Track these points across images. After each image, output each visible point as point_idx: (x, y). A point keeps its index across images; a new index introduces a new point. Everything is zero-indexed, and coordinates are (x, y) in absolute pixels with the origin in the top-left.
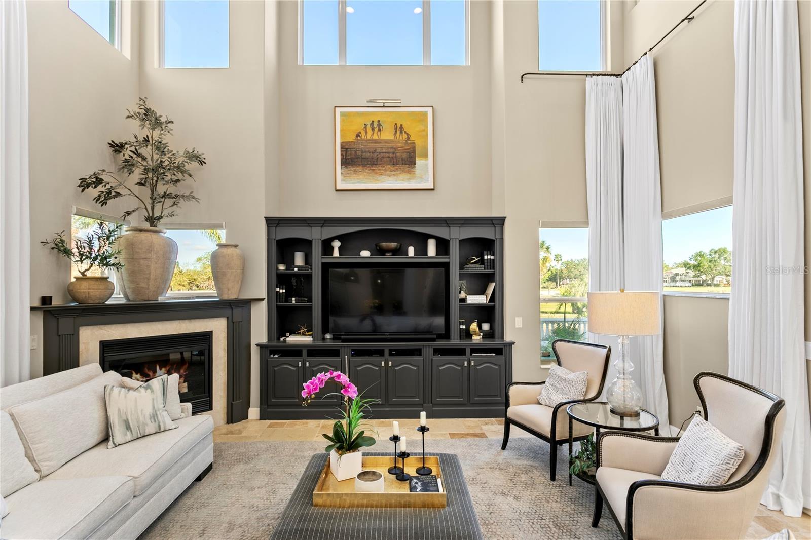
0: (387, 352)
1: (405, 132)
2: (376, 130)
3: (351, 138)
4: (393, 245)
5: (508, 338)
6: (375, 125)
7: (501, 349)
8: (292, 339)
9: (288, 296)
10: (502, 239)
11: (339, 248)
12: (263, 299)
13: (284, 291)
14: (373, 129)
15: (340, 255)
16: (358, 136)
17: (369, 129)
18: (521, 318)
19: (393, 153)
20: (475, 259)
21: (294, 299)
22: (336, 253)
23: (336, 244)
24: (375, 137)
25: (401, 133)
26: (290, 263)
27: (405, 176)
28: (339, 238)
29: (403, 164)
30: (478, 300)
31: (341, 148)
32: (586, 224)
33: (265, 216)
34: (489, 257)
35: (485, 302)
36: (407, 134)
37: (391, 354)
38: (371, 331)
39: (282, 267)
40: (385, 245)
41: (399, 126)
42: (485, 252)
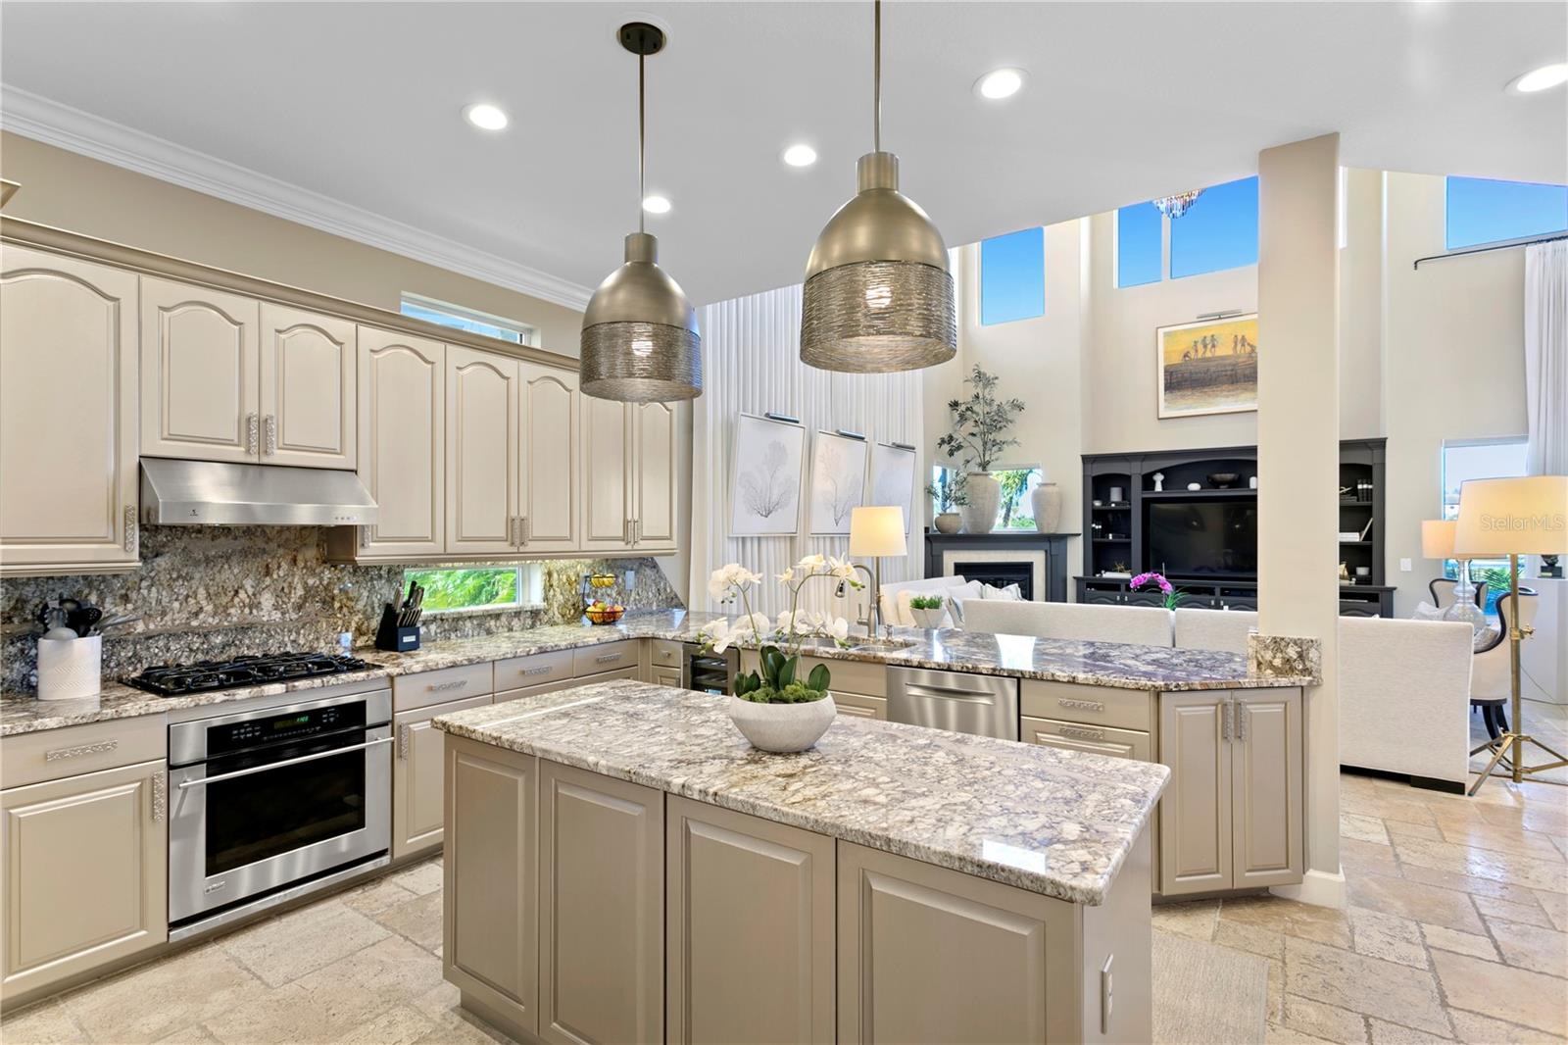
0: (1218, 591)
1: (1249, 344)
2: (1209, 346)
3: (1177, 359)
4: (1229, 476)
5: (1389, 584)
6: (1208, 341)
7: (1377, 595)
8: (1107, 575)
9: (1104, 532)
10: (1383, 464)
11: (1162, 482)
12: (1079, 535)
13: (1100, 527)
14: (1205, 346)
15: (1163, 489)
16: (1186, 356)
17: (1200, 347)
18: (1409, 560)
19: (1232, 370)
20: (1343, 489)
21: (1111, 535)
22: (1159, 488)
23: (1159, 478)
24: (1209, 354)
25: (1243, 345)
26: (1106, 499)
27: (1248, 395)
28: (1162, 471)
29: (1245, 381)
30: (1349, 538)
31: (1166, 372)
32: (1525, 439)
33: (1080, 454)
34: (1365, 486)
35: (1358, 540)
36: (1252, 346)
37: (1223, 593)
39: (1097, 504)
40: (1218, 476)
41: (1240, 338)
42: (1359, 481)
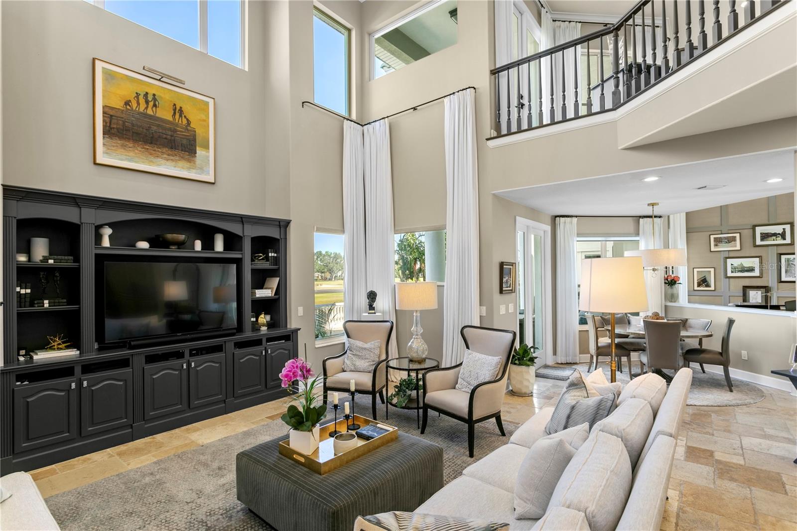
0: (187, 354)
1: (185, 117)
2: (151, 104)
3: (118, 104)
5: (293, 324)
6: (150, 98)
7: (289, 336)
9: (34, 298)
10: (286, 239)
11: (110, 236)
13: (29, 291)
14: (147, 102)
15: (111, 245)
16: (127, 103)
17: (142, 100)
18: (302, 307)
19: (172, 136)
20: (261, 256)
21: (46, 302)
22: (106, 243)
23: (107, 232)
24: (150, 112)
25: (181, 116)
28: (111, 225)
29: (182, 150)
30: (265, 294)
31: (104, 113)
32: (343, 231)
33: (2, 183)
34: (273, 255)
35: (270, 295)
36: (188, 120)
37: (191, 355)
38: (164, 333)
39: (22, 258)
40: (170, 236)
41: (178, 108)
42: (270, 250)
